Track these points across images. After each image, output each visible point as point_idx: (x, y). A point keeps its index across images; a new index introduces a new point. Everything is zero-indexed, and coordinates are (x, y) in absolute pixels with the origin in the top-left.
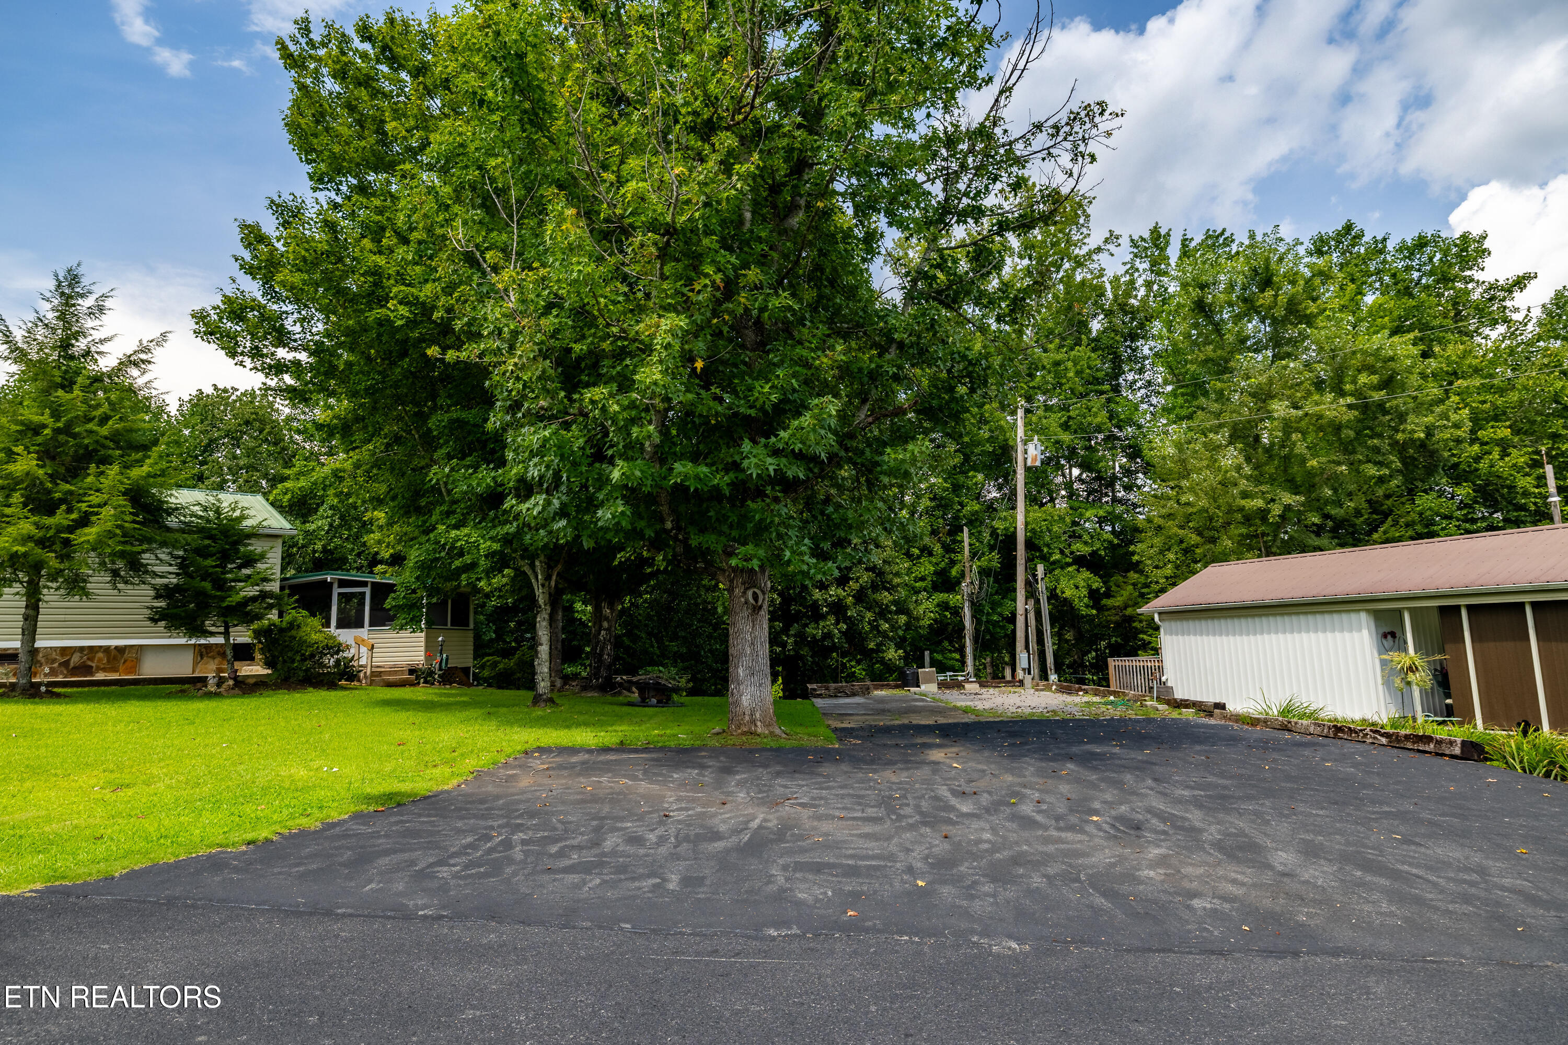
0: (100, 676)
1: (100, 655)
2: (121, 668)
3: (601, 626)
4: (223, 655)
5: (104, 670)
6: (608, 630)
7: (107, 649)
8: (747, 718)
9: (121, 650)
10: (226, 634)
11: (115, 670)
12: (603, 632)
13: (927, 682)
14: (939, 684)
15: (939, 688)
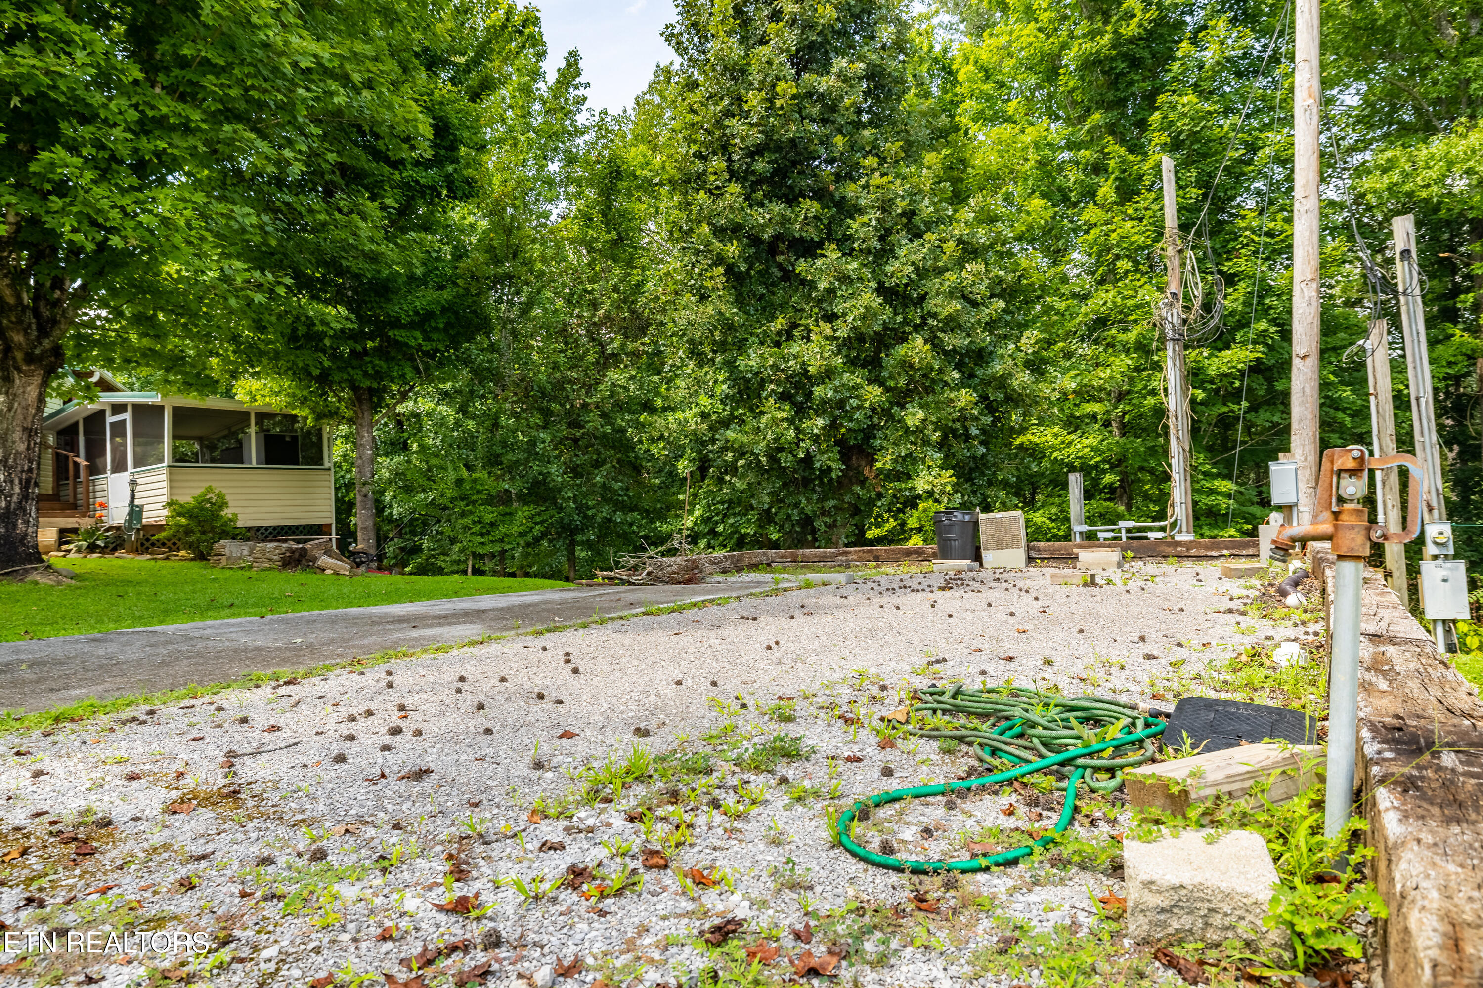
13: (998, 545)
14: (1029, 549)
15: (1030, 560)
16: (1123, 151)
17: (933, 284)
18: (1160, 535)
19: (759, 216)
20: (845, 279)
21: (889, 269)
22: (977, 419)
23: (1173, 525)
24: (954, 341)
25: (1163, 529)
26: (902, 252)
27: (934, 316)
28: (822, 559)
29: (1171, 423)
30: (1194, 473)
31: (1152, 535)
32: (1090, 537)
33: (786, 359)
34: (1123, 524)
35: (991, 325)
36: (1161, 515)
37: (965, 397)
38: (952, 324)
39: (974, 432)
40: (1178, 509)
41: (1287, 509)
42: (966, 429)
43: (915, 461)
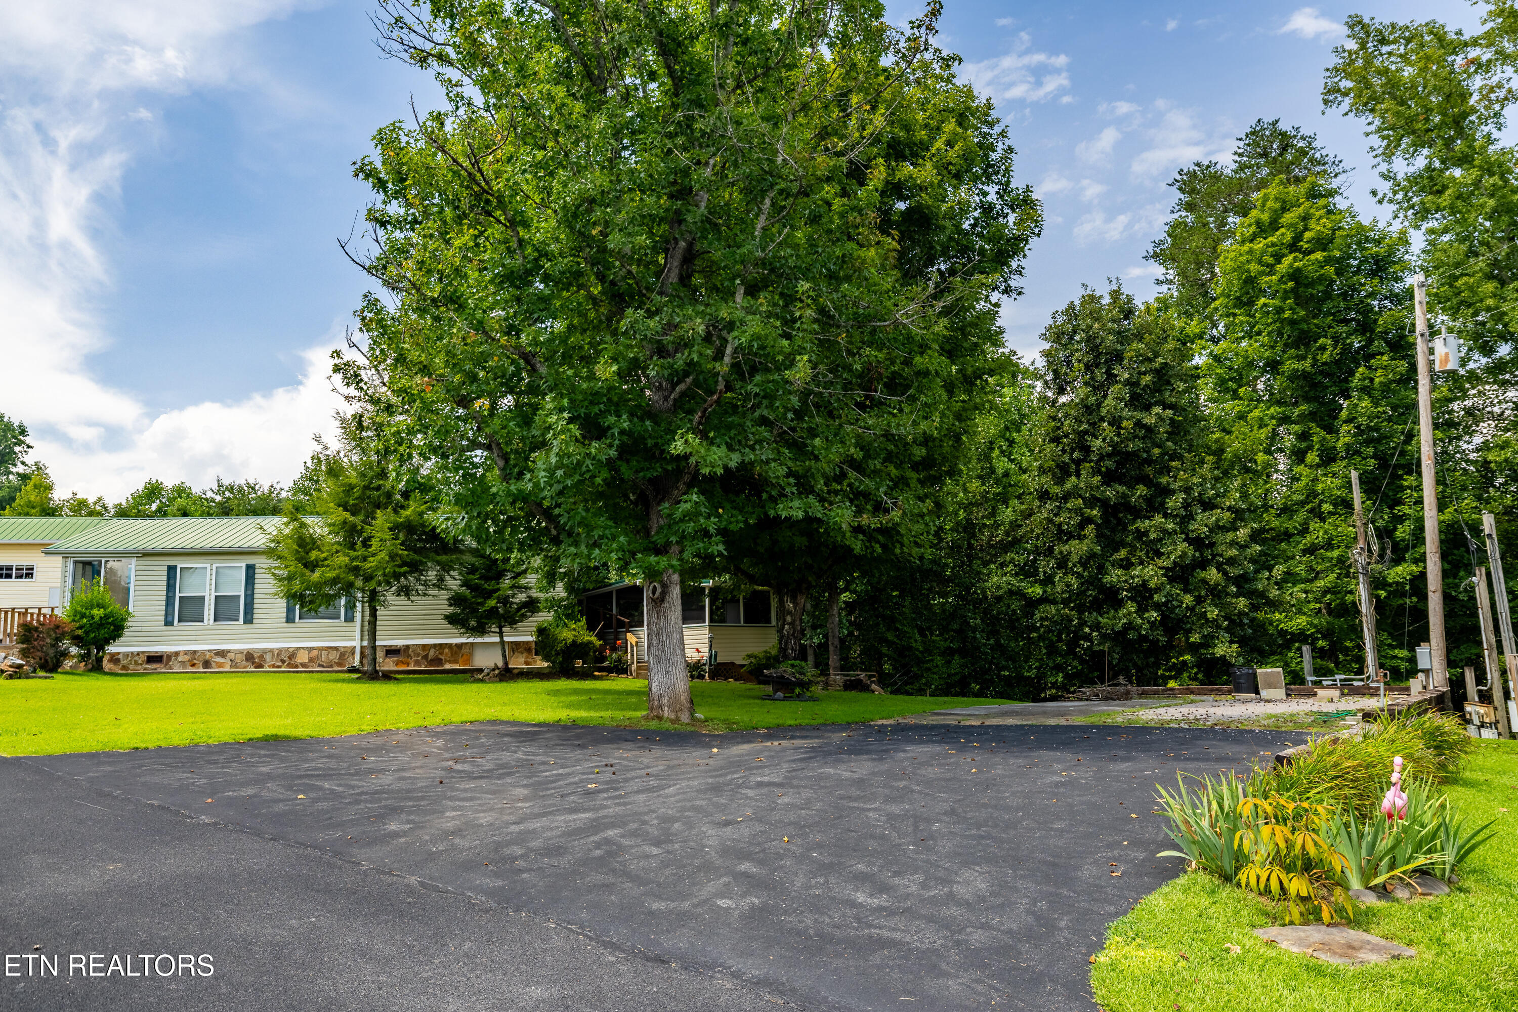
0: (447, 666)
1: (447, 650)
2: (460, 661)
3: (785, 620)
4: (529, 650)
5: (450, 662)
6: (792, 624)
7: (449, 646)
8: (656, 703)
9: (460, 646)
10: (501, 634)
11: (456, 662)
12: (786, 627)
13: (1269, 686)
14: (1287, 689)
15: (1288, 695)
16: (1323, 433)
17: (1219, 537)
18: (1361, 683)
19: (1110, 493)
20: (1165, 532)
21: (1191, 527)
22: (1247, 614)
23: (1368, 678)
24: (1233, 572)
25: (1362, 680)
26: (1199, 517)
27: (1221, 555)
28: (1156, 692)
29: (1364, 619)
30: (1379, 648)
31: (1356, 683)
32: (1318, 683)
33: (1133, 578)
34: (1338, 677)
35: (1253, 561)
36: (1360, 672)
37: (1242, 603)
38: (1232, 561)
39: (1246, 621)
40: (1370, 669)
41: (1427, 672)
42: (1241, 621)
43: (1213, 637)
